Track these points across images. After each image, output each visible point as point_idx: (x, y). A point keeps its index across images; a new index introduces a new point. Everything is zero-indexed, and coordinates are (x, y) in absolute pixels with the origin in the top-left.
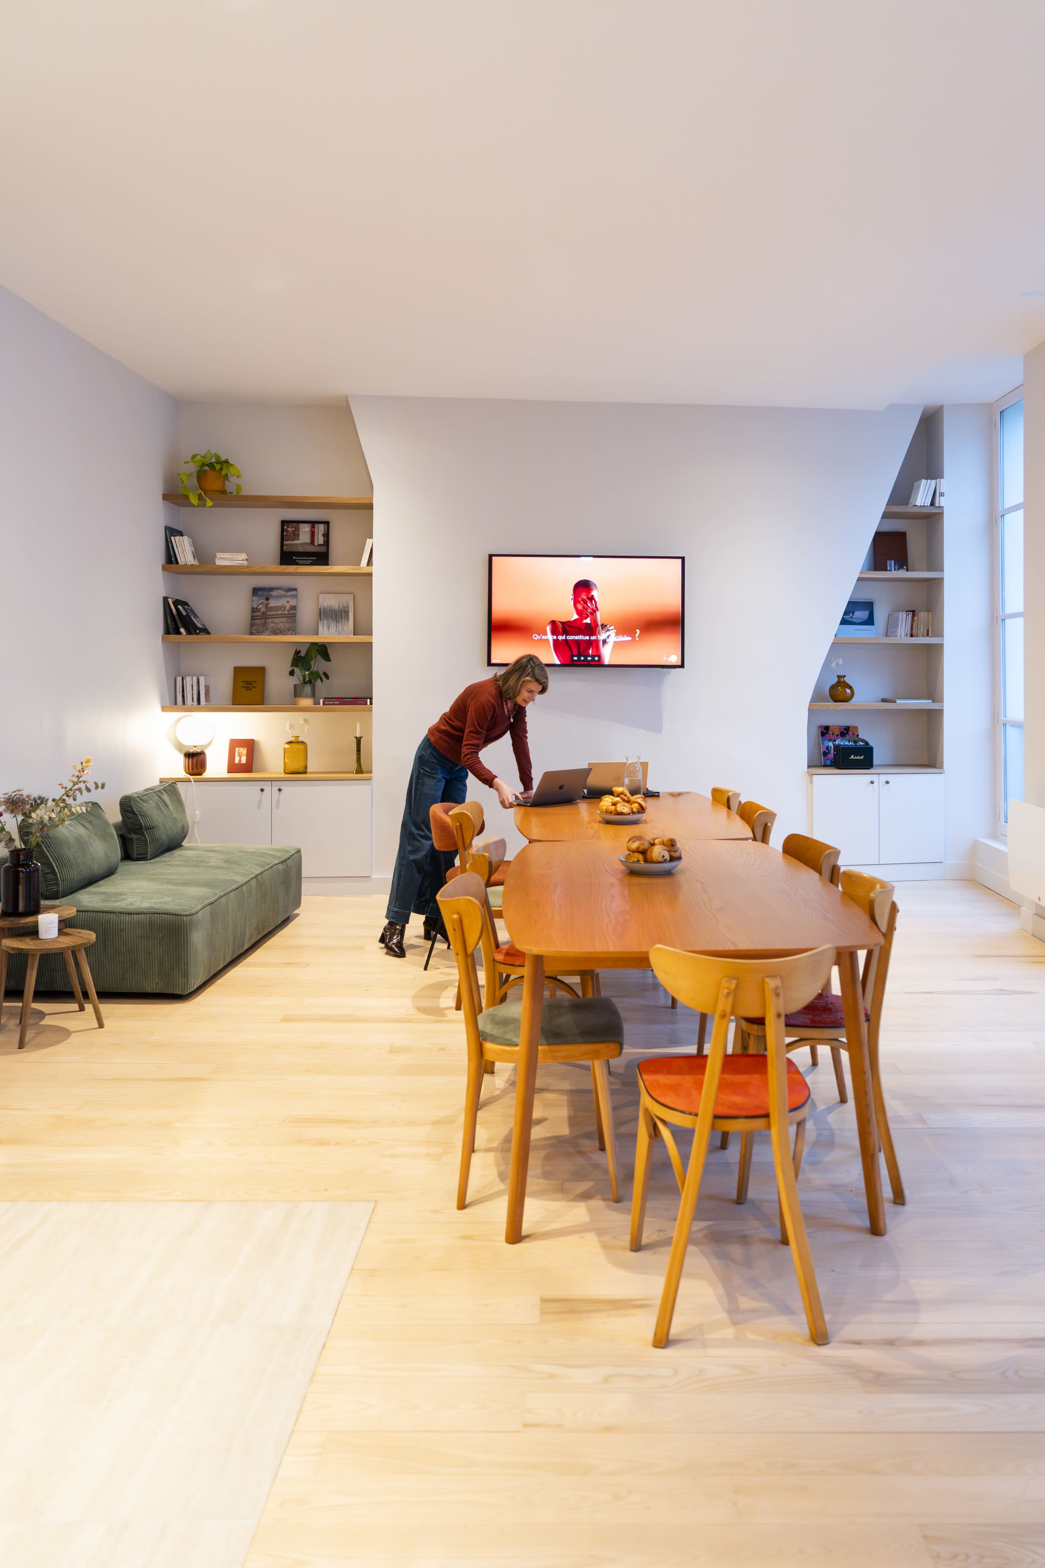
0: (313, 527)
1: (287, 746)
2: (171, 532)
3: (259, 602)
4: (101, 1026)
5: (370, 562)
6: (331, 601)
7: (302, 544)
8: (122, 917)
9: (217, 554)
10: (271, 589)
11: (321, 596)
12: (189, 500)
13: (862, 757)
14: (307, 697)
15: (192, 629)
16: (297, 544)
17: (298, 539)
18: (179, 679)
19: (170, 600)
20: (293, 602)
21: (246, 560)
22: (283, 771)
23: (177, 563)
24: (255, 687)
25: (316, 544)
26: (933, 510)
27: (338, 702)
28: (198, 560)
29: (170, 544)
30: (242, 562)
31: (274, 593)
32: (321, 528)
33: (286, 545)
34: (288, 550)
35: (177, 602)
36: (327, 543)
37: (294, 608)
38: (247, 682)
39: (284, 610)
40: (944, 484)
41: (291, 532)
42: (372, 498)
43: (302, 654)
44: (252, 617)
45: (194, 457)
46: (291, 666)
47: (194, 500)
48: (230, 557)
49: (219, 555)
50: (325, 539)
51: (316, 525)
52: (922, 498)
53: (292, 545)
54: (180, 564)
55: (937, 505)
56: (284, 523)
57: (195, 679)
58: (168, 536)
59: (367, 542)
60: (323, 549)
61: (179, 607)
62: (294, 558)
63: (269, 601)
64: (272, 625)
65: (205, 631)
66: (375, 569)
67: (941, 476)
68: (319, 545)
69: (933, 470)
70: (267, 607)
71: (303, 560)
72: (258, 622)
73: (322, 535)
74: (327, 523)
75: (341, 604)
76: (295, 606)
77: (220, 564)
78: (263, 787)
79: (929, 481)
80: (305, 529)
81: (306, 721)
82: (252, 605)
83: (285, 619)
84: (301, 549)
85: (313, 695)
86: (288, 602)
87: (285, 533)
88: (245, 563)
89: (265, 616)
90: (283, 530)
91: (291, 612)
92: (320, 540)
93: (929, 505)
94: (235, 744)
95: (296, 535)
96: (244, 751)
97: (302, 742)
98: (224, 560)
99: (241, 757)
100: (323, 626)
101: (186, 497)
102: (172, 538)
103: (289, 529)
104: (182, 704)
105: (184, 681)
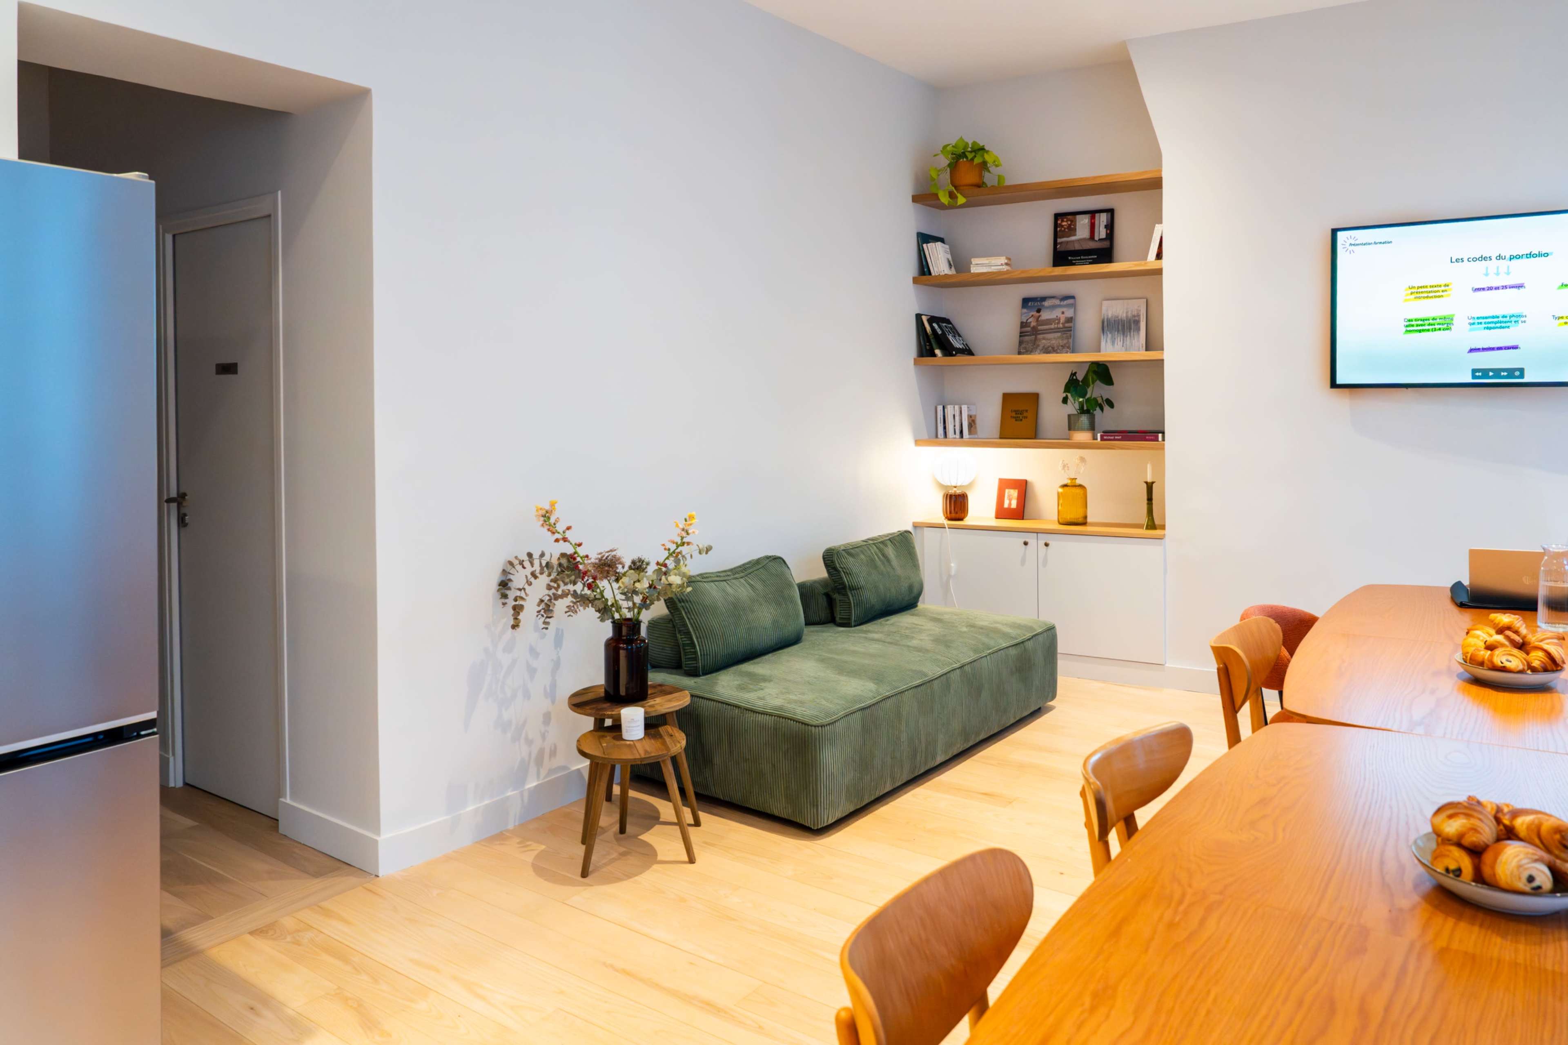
0: (1093, 218)
1: (1061, 490)
2: (924, 238)
3: (1030, 316)
4: (692, 860)
5: (1159, 256)
6: (1117, 310)
7: (1079, 240)
8: (748, 715)
9: (972, 260)
10: (1044, 299)
11: (1105, 303)
12: (939, 199)
14: (1081, 429)
15: (949, 350)
16: (1073, 241)
17: (1075, 235)
18: (940, 408)
19: (924, 318)
20: (1069, 313)
21: (1007, 264)
22: (1056, 519)
23: (930, 274)
24: (1026, 417)
25: (1096, 238)
27: (1120, 437)
28: (955, 268)
29: (922, 253)
30: (1001, 267)
31: (1046, 304)
32: (1103, 219)
33: (1061, 243)
34: (1063, 249)
35: (932, 320)
36: (1110, 236)
37: (1070, 320)
38: (1016, 412)
39: (1058, 323)
41: (1065, 227)
42: (1161, 171)
43: (1080, 377)
44: (1021, 333)
45: (944, 148)
46: (1065, 392)
47: (944, 198)
48: (987, 262)
49: (975, 261)
50: (1108, 232)
51: (1097, 215)
53: (1067, 242)
54: (933, 274)
56: (1058, 216)
57: (957, 407)
58: (920, 243)
59: (1156, 228)
60: (1106, 244)
61: (935, 325)
62: (1070, 258)
63: (1041, 313)
64: (1044, 341)
65: (967, 351)
66: (1166, 263)
68: (1100, 240)
70: (1037, 320)
71: (1081, 259)
72: (1027, 338)
73: (1104, 227)
74: (1111, 212)
75: (1130, 313)
76: (1071, 318)
77: (976, 271)
78: (1027, 540)
80: (1083, 222)
81: (1082, 459)
82: (1021, 319)
83: (1059, 334)
84: (1077, 247)
85: (1092, 427)
86: (1063, 313)
87: (1058, 229)
88: (1005, 268)
89: (1035, 331)
90: (1056, 226)
91: (1067, 325)
92: (1101, 233)
94: (1005, 484)
95: (1072, 230)
96: (1014, 493)
97: (1080, 486)
98: (980, 266)
99: (1011, 500)
100: (1106, 341)
101: (936, 196)
102: (925, 245)
103: (1064, 223)
104: (942, 437)
105: (945, 410)
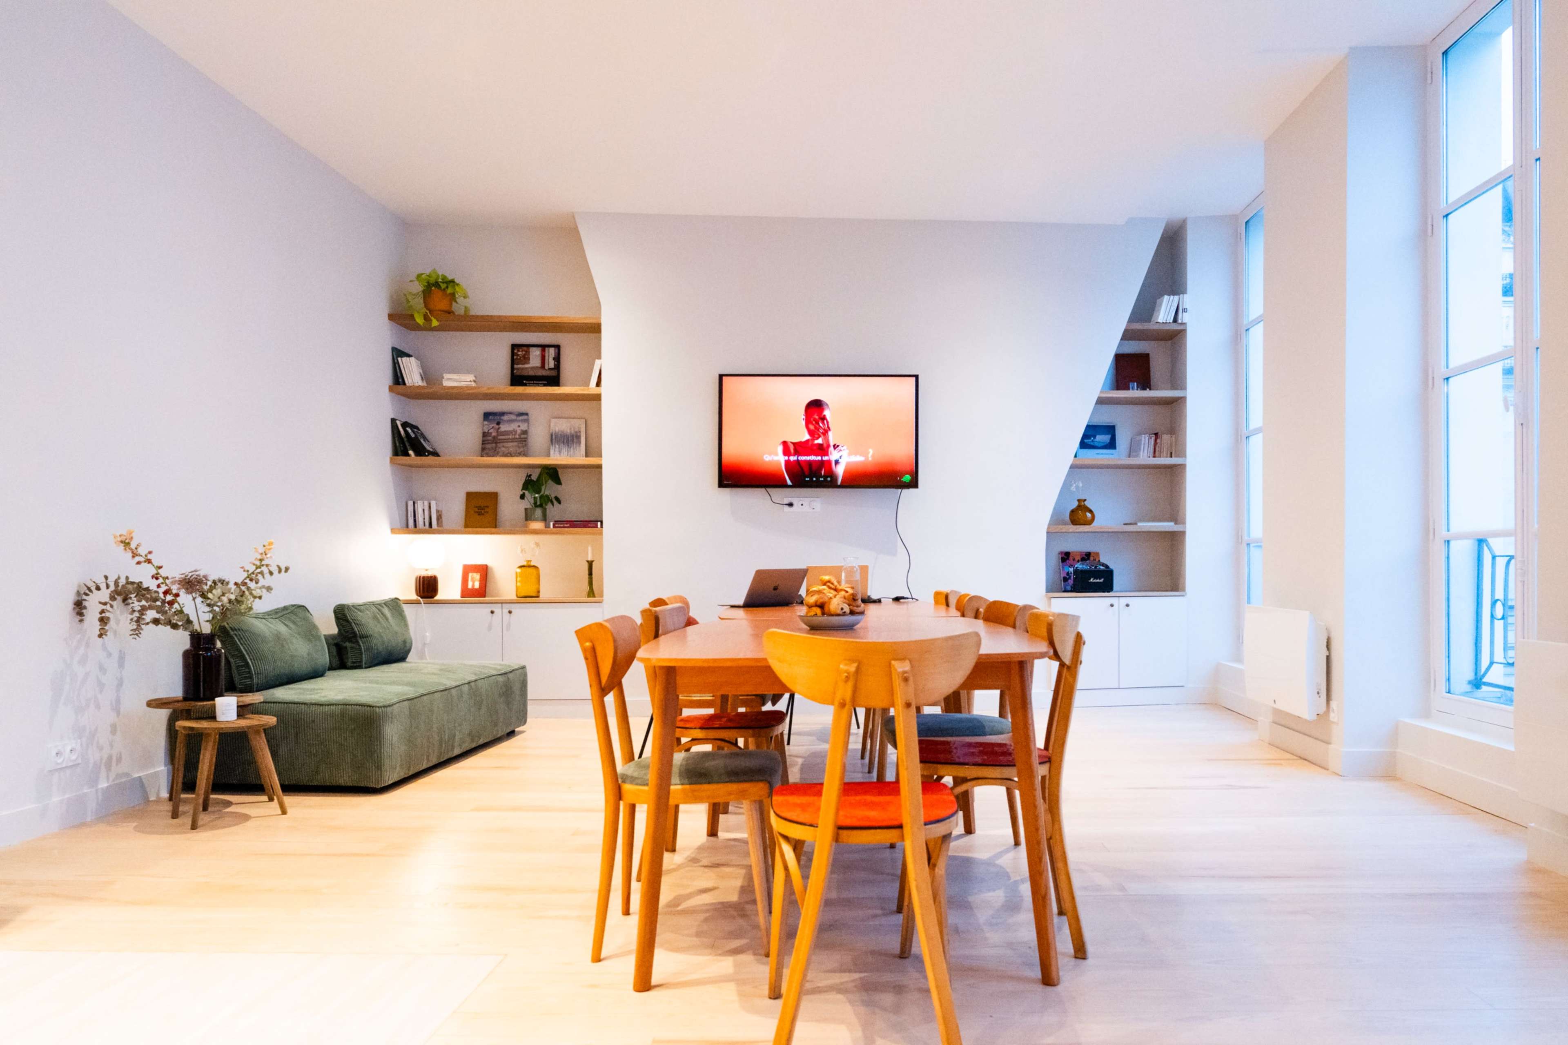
0: (543, 351)
1: (519, 570)
2: (398, 353)
3: (490, 427)
4: (284, 813)
5: (598, 384)
6: (563, 426)
7: (533, 368)
9: (444, 375)
10: (503, 414)
11: (553, 421)
12: (415, 320)
13: (1102, 580)
14: (536, 520)
15: (421, 451)
16: (527, 368)
17: (528, 363)
18: (410, 503)
19: (399, 423)
20: (524, 427)
21: (475, 381)
22: (515, 593)
23: (404, 384)
24: (487, 512)
25: (546, 367)
26: (1175, 327)
27: (568, 525)
28: (426, 381)
29: (397, 365)
30: (470, 383)
31: (505, 418)
32: (552, 352)
33: (518, 369)
34: (518, 374)
35: (405, 425)
36: (557, 367)
37: (525, 432)
38: (480, 508)
39: (515, 434)
40: (1187, 300)
41: (521, 356)
42: (600, 318)
43: (534, 477)
44: (483, 441)
45: (419, 276)
46: (522, 490)
47: (420, 320)
48: (457, 378)
49: (446, 376)
50: (556, 363)
51: (547, 349)
52: (1164, 315)
53: (523, 369)
54: (407, 385)
55: (1180, 321)
56: (514, 347)
57: (426, 503)
58: (395, 357)
59: (596, 363)
60: (554, 373)
61: (408, 429)
62: (524, 380)
63: (501, 426)
64: (503, 449)
65: (435, 454)
66: (604, 390)
67: (1184, 292)
68: (549, 369)
69: (1176, 286)
70: (497, 432)
71: (534, 384)
72: (488, 446)
73: (552, 359)
74: (558, 347)
75: (572, 429)
76: (526, 431)
77: (447, 385)
78: (494, 610)
79: (1172, 297)
80: (535, 353)
81: (537, 545)
82: (483, 430)
83: (515, 444)
84: (531, 373)
85: (544, 518)
86: (519, 426)
87: (515, 357)
88: (473, 384)
89: (495, 441)
90: (513, 354)
91: (523, 436)
92: (551, 364)
93: (1171, 321)
94: (468, 569)
95: (526, 359)
96: (477, 576)
97: (534, 566)
98: (451, 380)
99: (474, 582)
100: (555, 450)
101: (412, 317)
102: (399, 359)
103: (519, 353)
104: (413, 527)
105: (416, 505)
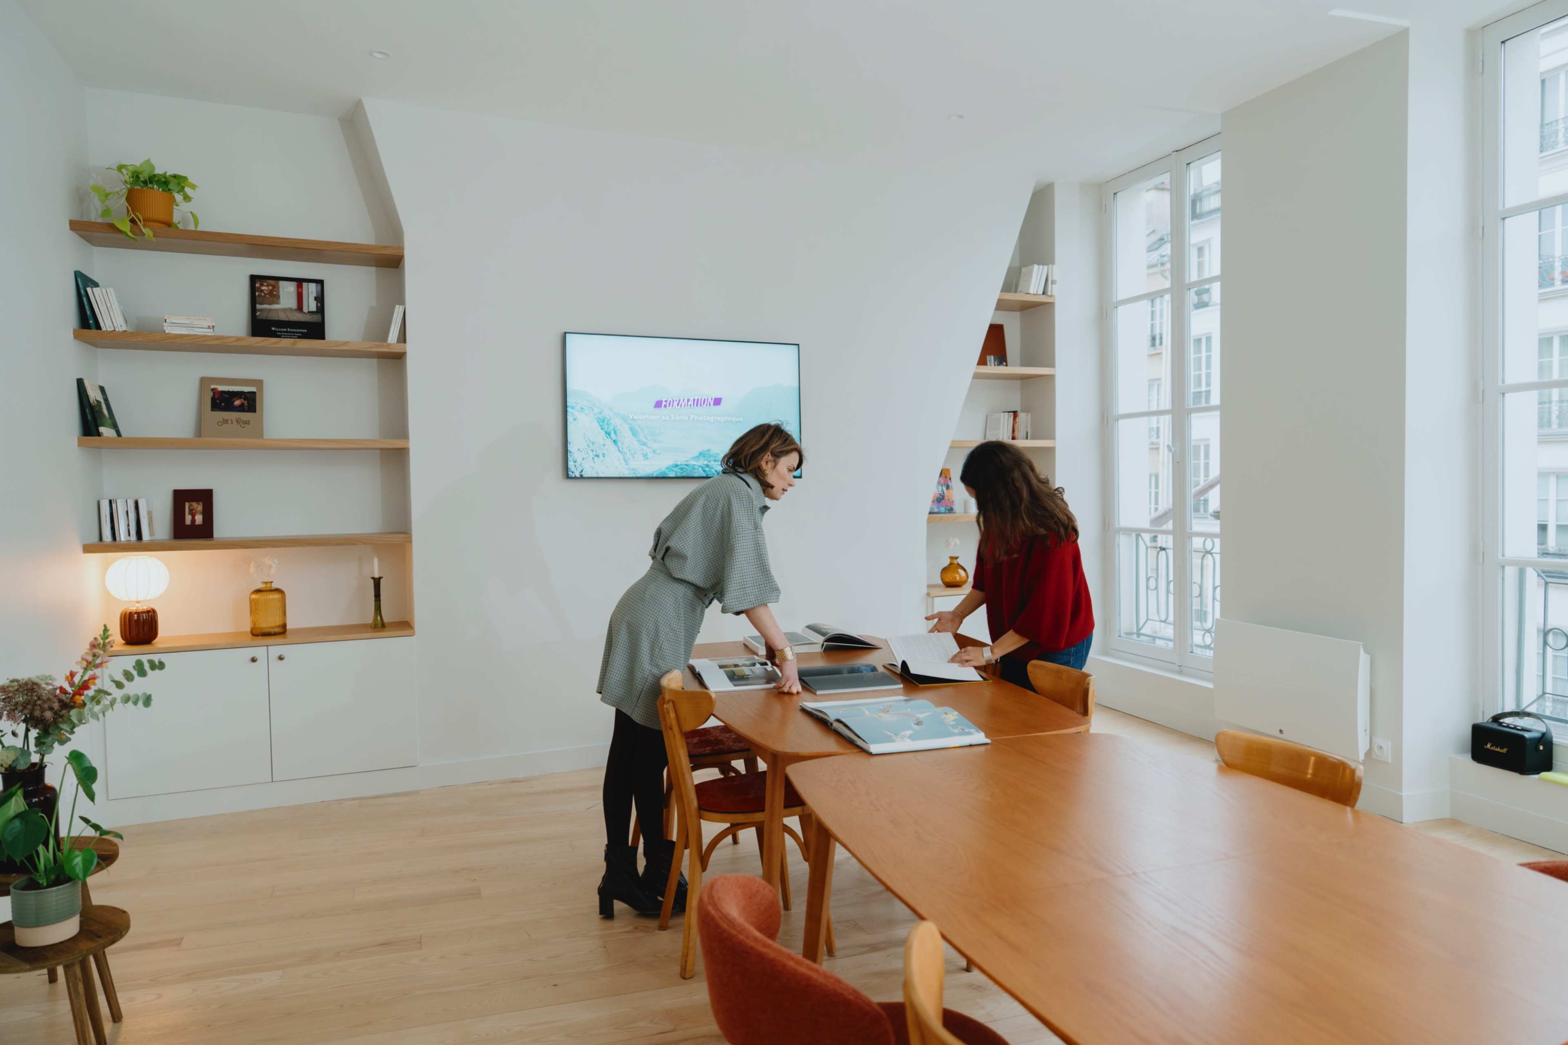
0: (299, 287)
2: (85, 281)
5: (401, 339)
7: (284, 310)
16: (277, 310)
17: (278, 303)
18: (104, 503)
19: (88, 386)
21: (213, 327)
23: (98, 327)
25: (305, 310)
26: (1043, 299)
28: (133, 325)
29: (85, 299)
30: (207, 331)
32: (311, 290)
33: (261, 310)
34: (263, 317)
36: (321, 310)
40: (1057, 271)
41: (265, 291)
42: (403, 248)
48: (187, 322)
49: (169, 319)
50: (319, 305)
51: (305, 284)
52: (1034, 285)
53: (270, 310)
54: (104, 329)
55: (1049, 294)
56: (254, 279)
57: (131, 502)
58: (81, 286)
59: (395, 309)
60: (316, 318)
62: (273, 329)
66: (410, 348)
67: (1053, 263)
68: (309, 312)
69: (1044, 255)
71: (287, 332)
73: (313, 299)
74: (320, 283)
77: (172, 332)
79: (1041, 267)
80: (287, 291)
84: (283, 317)
87: (257, 294)
88: (212, 333)
90: (253, 289)
92: (311, 305)
93: (1041, 293)
95: (274, 296)
97: (277, 590)
98: (178, 326)
101: (113, 227)
102: (89, 290)
103: (263, 288)
105: (114, 505)
